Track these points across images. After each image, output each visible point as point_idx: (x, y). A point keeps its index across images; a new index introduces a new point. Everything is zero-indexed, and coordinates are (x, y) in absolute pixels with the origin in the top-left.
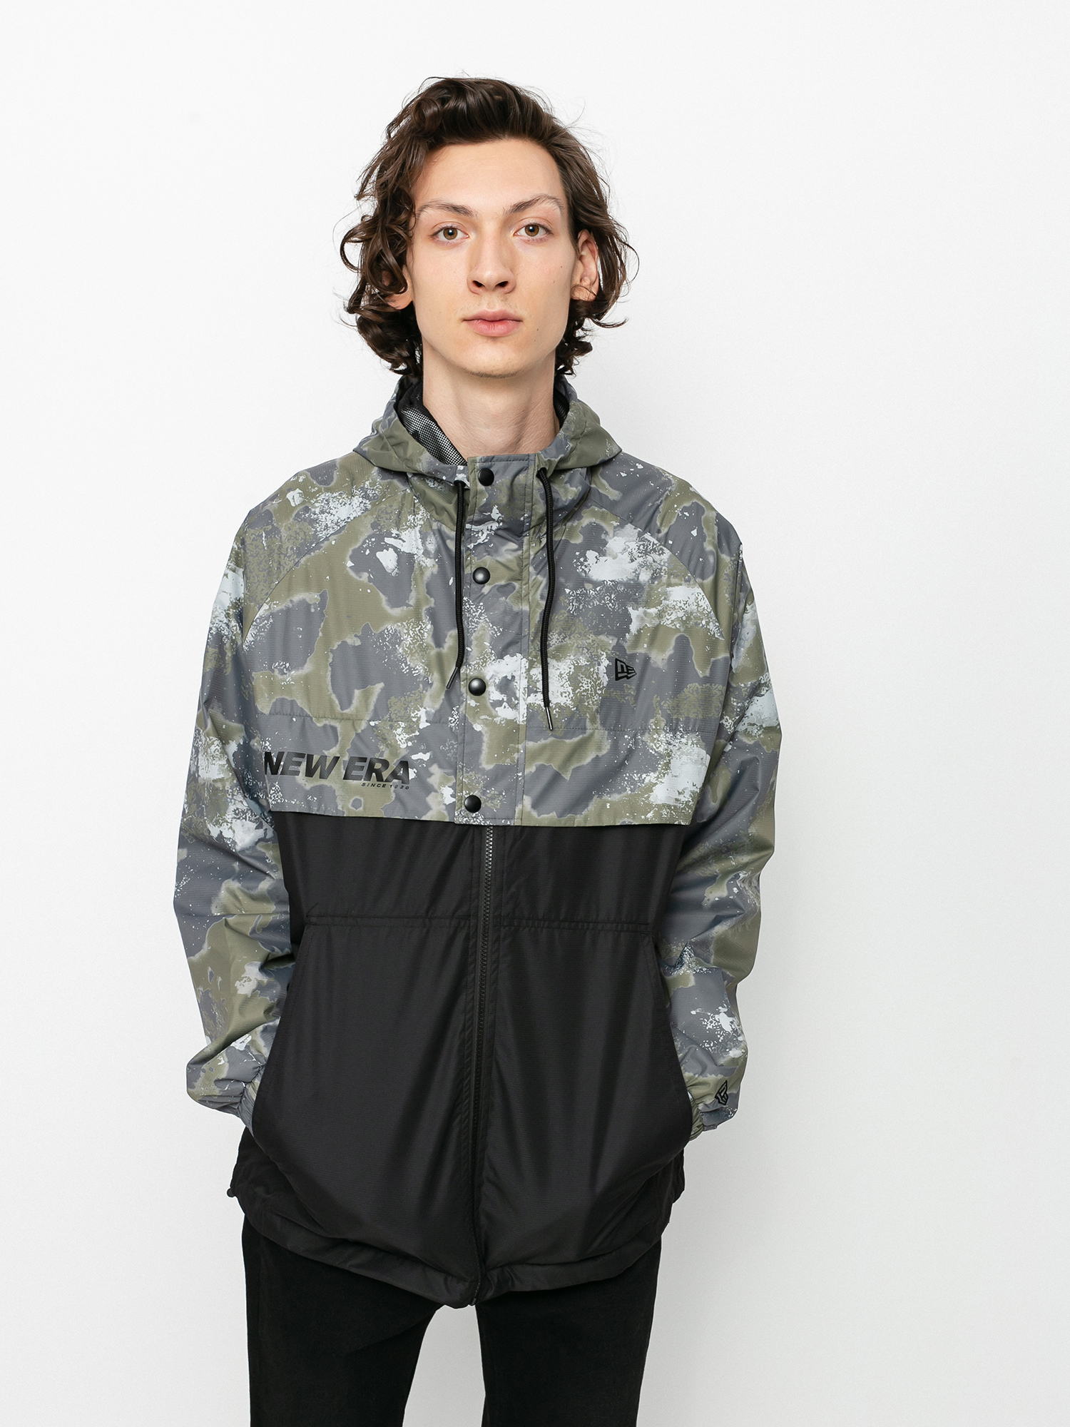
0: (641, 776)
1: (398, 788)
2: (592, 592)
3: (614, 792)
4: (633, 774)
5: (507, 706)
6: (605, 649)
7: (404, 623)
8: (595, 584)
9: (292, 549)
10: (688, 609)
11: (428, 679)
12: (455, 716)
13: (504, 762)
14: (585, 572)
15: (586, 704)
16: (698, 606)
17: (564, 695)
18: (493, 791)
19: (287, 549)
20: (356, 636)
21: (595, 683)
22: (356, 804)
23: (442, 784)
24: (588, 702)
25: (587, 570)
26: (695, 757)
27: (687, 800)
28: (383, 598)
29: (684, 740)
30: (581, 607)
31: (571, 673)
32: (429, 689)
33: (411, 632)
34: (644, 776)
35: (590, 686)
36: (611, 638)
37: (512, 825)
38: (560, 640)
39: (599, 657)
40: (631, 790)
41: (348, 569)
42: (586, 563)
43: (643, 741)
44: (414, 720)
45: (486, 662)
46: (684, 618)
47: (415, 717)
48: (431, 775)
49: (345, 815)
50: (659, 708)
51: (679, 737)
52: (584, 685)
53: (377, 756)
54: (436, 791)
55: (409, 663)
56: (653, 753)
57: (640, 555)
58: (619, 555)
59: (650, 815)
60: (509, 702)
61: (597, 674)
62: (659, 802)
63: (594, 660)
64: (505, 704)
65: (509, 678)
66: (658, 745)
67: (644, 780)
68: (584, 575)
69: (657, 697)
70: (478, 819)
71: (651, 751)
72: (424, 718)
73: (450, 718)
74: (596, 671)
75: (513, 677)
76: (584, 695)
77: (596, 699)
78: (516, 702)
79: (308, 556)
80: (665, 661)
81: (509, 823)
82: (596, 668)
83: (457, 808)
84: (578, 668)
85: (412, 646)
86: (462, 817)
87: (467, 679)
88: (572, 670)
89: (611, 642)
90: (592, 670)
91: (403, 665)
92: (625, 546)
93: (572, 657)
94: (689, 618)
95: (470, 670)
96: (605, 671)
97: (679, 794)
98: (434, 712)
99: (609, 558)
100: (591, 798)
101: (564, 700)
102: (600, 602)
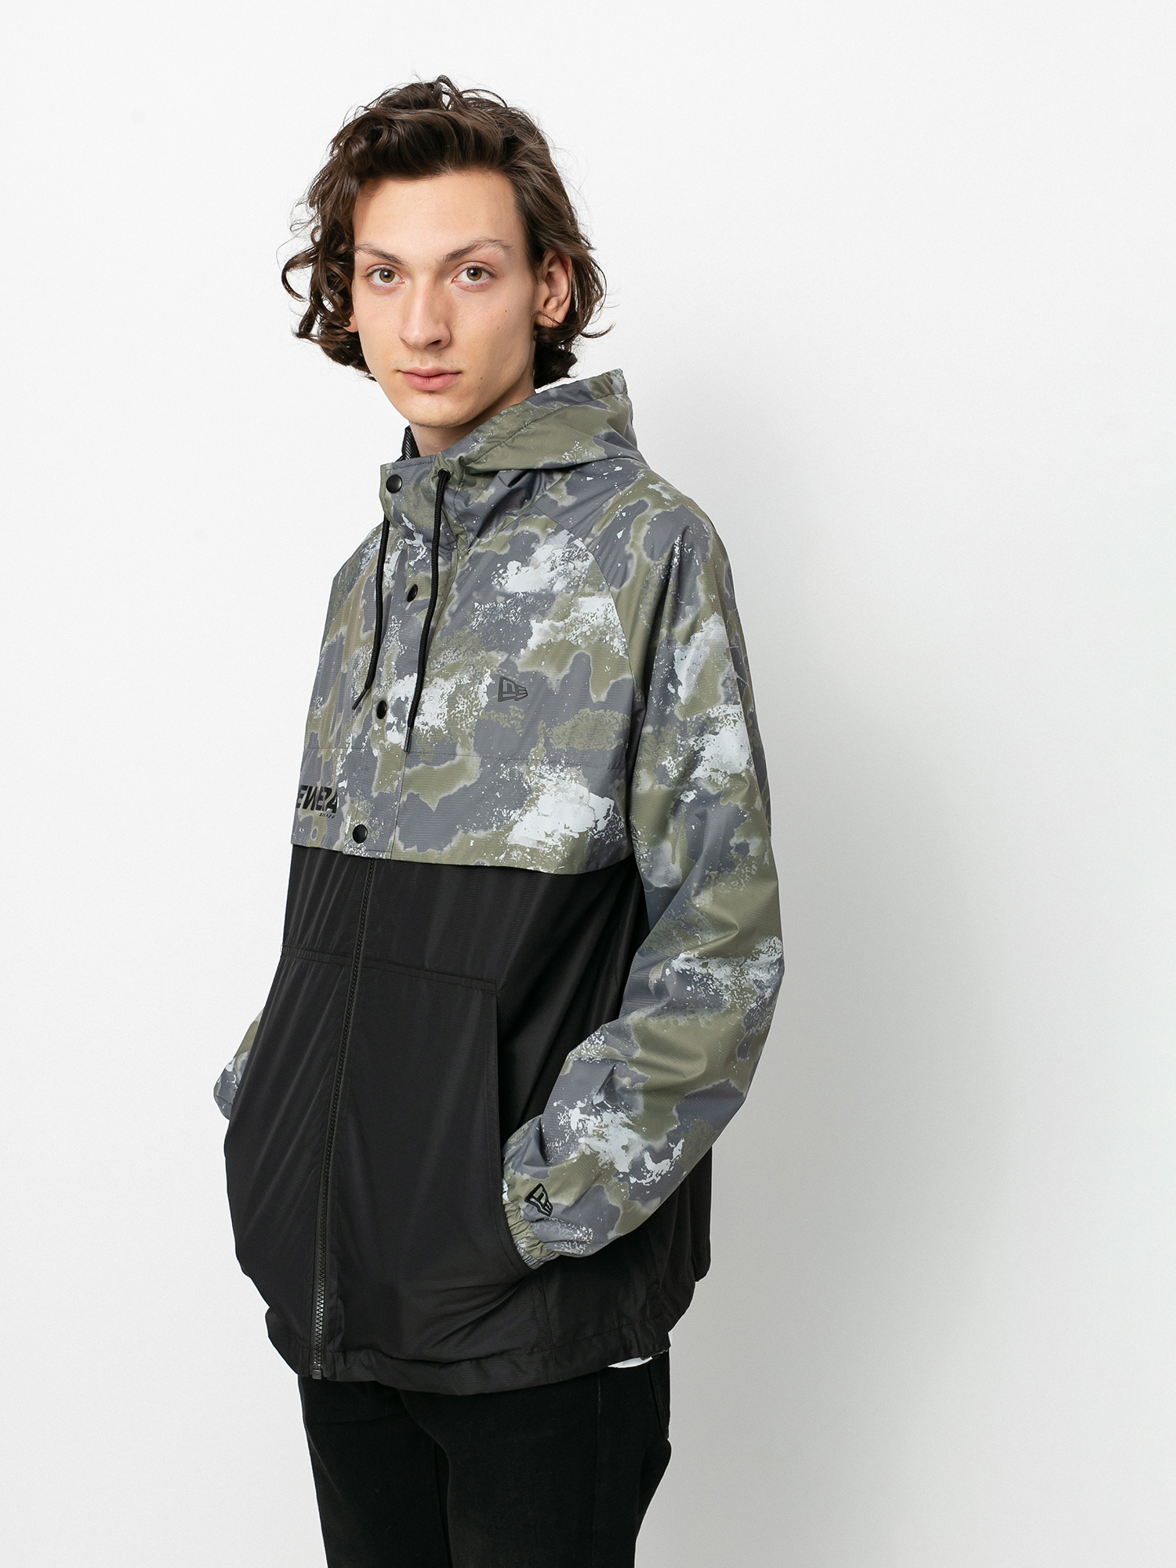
0: (509, 812)
1: (329, 817)
3: (481, 828)
4: (502, 809)
5: (394, 729)
6: (492, 666)
7: (364, 647)
8: (507, 596)
10: (595, 622)
13: (385, 789)
14: (501, 584)
15: (459, 727)
16: (606, 619)
17: (441, 717)
18: (376, 821)
21: (472, 703)
22: (314, 834)
23: (348, 813)
24: (462, 725)
25: (503, 582)
26: (572, 795)
27: (555, 844)
29: (562, 775)
30: (485, 621)
31: (451, 693)
32: (359, 714)
33: (364, 656)
34: (511, 812)
35: (466, 706)
36: (501, 653)
37: (386, 858)
38: (453, 658)
39: (482, 675)
40: (497, 828)
42: (504, 575)
43: (519, 773)
44: (346, 746)
45: (391, 683)
46: (588, 633)
48: (345, 803)
49: (309, 846)
50: (543, 735)
51: (558, 771)
52: (459, 706)
54: (344, 820)
55: (355, 687)
56: (526, 787)
57: (562, 563)
58: (542, 564)
59: (502, 856)
60: (396, 724)
61: (476, 693)
62: (512, 843)
63: (477, 679)
64: (394, 727)
65: (403, 699)
66: (531, 778)
68: (498, 587)
69: (542, 724)
70: (361, 850)
71: (524, 785)
72: (351, 745)
73: (364, 744)
74: (476, 690)
75: (407, 698)
76: (457, 717)
77: (470, 721)
78: (401, 724)
80: (559, 682)
81: (381, 856)
82: (476, 687)
83: (350, 838)
84: (459, 688)
85: (361, 670)
86: (352, 849)
87: (375, 700)
88: (454, 690)
89: (500, 658)
90: (472, 688)
92: (550, 554)
93: (458, 676)
94: (594, 633)
95: (378, 690)
96: (486, 690)
97: (547, 835)
98: (356, 736)
99: (530, 568)
100: (455, 832)
101: (439, 722)
102: (504, 616)
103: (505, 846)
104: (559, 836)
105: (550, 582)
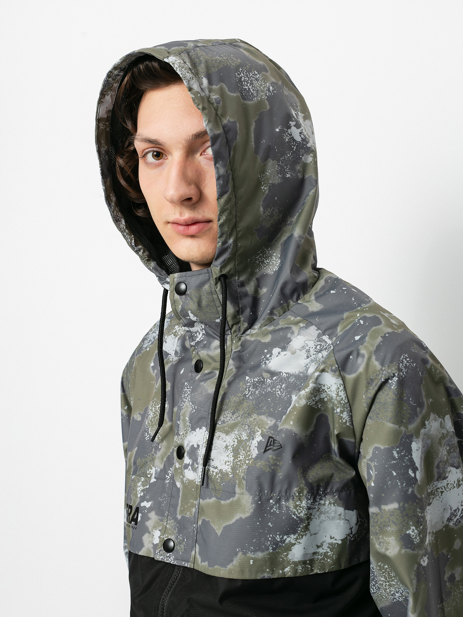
0: (283, 537)
1: (133, 528)
2: (269, 380)
3: (258, 550)
4: (276, 535)
5: (191, 469)
6: (262, 427)
7: (151, 402)
8: (273, 374)
11: (159, 445)
12: (169, 475)
13: (186, 514)
16: (337, 395)
17: (227, 464)
18: (181, 537)
20: (139, 414)
23: (155, 527)
24: (239, 471)
25: (267, 362)
26: (333, 514)
27: (325, 551)
30: (257, 392)
31: (235, 446)
32: (158, 453)
33: (153, 409)
34: (285, 537)
35: (244, 457)
36: (270, 419)
37: (189, 567)
38: (233, 418)
39: (254, 433)
40: (273, 550)
42: (270, 358)
44: (149, 476)
45: (187, 433)
47: (149, 474)
48: (149, 519)
50: (302, 478)
52: (240, 456)
53: (130, 503)
54: (149, 533)
55: (150, 433)
56: (295, 518)
57: (315, 353)
58: (298, 351)
59: (287, 569)
60: (192, 465)
62: (296, 560)
63: (251, 436)
64: (190, 467)
65: (196, 446)
66: (300, 511)
67: (285, 541)
68: (264, 366)
70: (170, 559)
71: (293, 516)
72: (153, 475)
73: (167, 476)
75: (198, 446)
76: (238, 465)
77: (244, 468)
78: (197, 466)
80: (308, 438)
81: (186, 565)
82: (250, 442)
83: (158, 548)
84: (240, 442)
85: (153, 419)
86: (161, 556)
88: (236, 443)
89: (269, 422)
90: (248, 443)
91: (146, 434)
92: (304, 345)
93: (236, 432)
95: (179, 439)
96: (257, 445)
97: (318, 547)
98: (159, 470)
99: (288, 353)
100: (236, 554)
101: (227, 468)
102: (271, 389)
103: (289, 563)
104: (328, 545)
105: (305, 366)
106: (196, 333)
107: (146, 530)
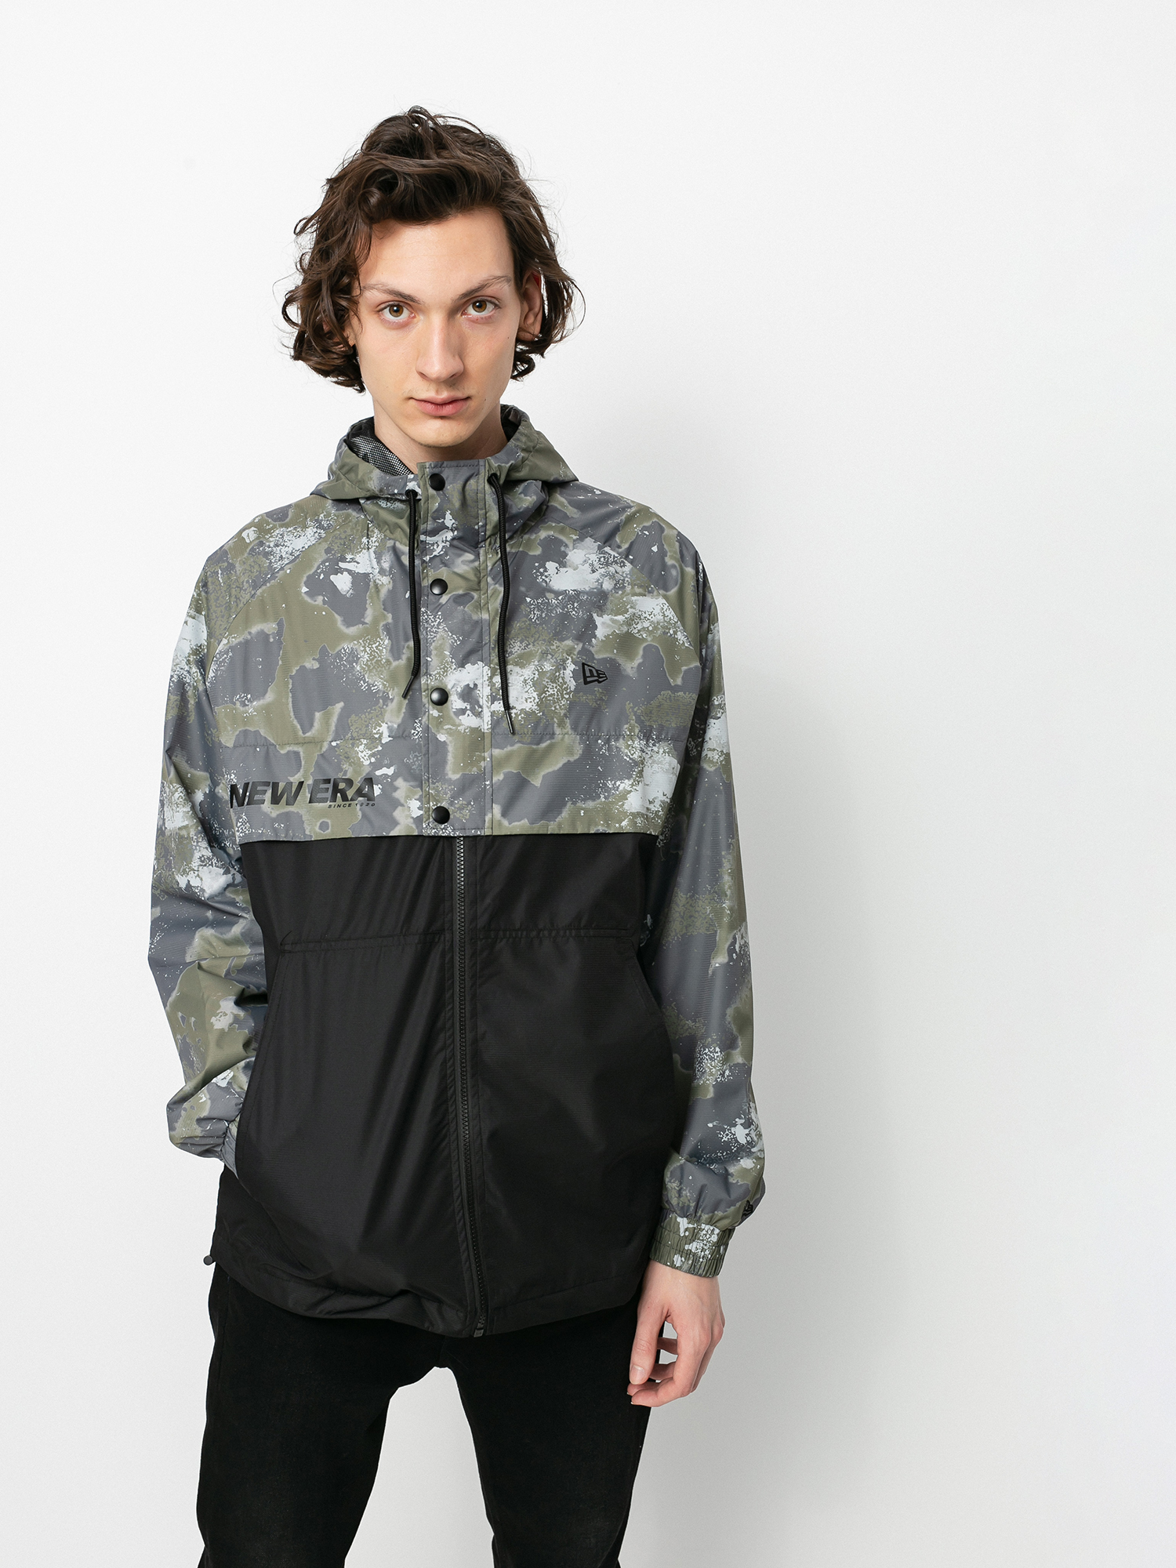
0: (615, 783)
1: (364, 805)
2: (554, 601)
3: (588, 799)
4: (607, 781)
5: (471, 714)
6: (570, 654)
7: (361, 641)
8: (557, 594)
9: (248, 582)
10: (654, 619)
11: (388, 694)
12: (417, 729)
13: (470, 771)
14: (546, 582)
15: (553, 709)
16: (664, 615)
17: (529, 700)
18: (461, 801)
19: (243, 582)
20: (314, 659)
21: (561, 687)
22: (324, 826)
23: (408, 797)
24: (555, 707)
25: (547, 580)
26: (666, 765)
27: (657, 809)
28: (339, 619)
29: (655, 749)
30: (544, 615)
31: (535, 679)
32: (389, 704)
33: (368, 649)
34: (618, 783)
35: (556, 690)
36: (576, 642)
37: (483, 834)
38: (523, 647)
39: (564, 662)
40: (605, 798)
41: (303, 595)
42: (546, 574)
43: (617, 747)
44: (377, 736)
45: (447, 671)
46: (651, 628)
47: (377, 733)
48: (396, 789)
49: (313, 839)
50: (632, 713)
51: (651, 745)
52: (549, 690)
53: (340, 775)
54: (402, 805)
55: (367, 680)
56: (628, 759)
57: (601, 566)
58: (580, 566)
59: (624, 823)
60: (473, 710)
61: (563, 678)
62: (634, 811)
63: (560, 665)
64: (468, 712)
65: (472, 686)
66: (632, 752)
67: (618, 788)
68: (544, 584)
69: (629, 704)
70: (446, 830)
71: (625, 758)
72: (386, 734)
73: (413, 731)
74: (562, 675)
75: (476, 685)
76: (550, 700)
77: (563, 703)
78: (480, 710)
79: (264, 587)
80: (635, 670)
81: (479, 833)
82: (561, 672)
83: (424, 820)
84: (542, 674)
85: (369, 663)
86: (431, 829)
87: (428, 689)
88: (536, 676)
89: (576, 647)
90: (557, 674)
91: (362, 682)
92: (585, 558)
93: (536, 663)
94: (655, 628)
95: (431, 680)
96: (571, 675)
97: (650, 802)
98: (396, 726)
99: (569, 569)
100: (565, 805)
101: (529, 706)
102: (563, 610)
103: (625, 814)
104: (660, 803)
105: (597, 581)
106: (433, 545)
107: (396, 804)
